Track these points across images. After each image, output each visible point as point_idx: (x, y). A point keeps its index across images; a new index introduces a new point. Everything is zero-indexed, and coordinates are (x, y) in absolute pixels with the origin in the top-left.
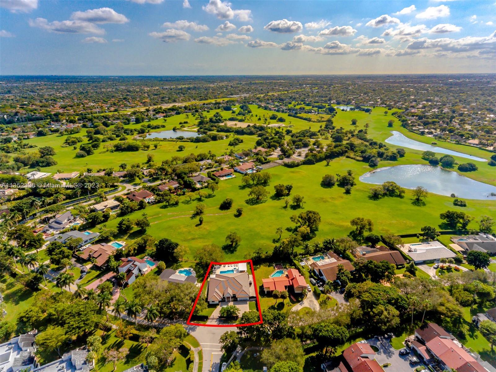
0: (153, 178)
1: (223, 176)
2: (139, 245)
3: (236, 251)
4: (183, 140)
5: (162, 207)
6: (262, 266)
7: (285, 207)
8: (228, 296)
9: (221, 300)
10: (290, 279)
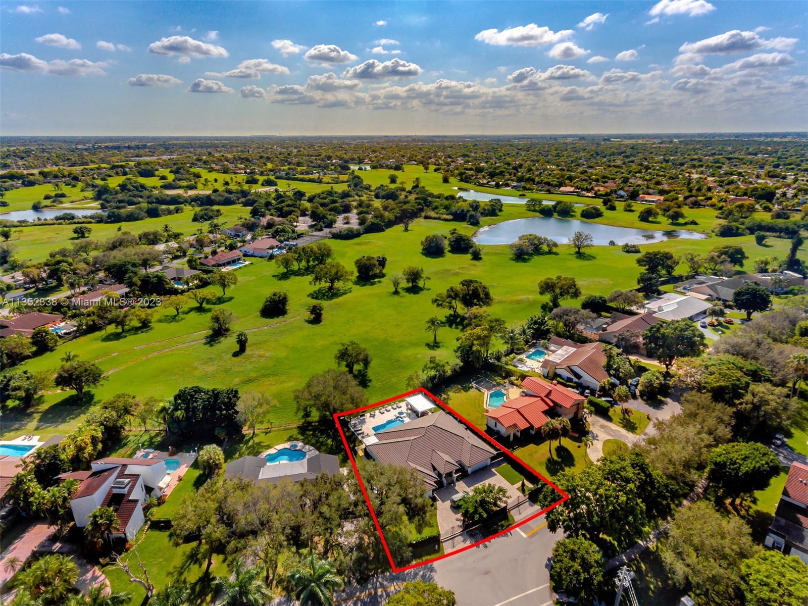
0: (38, 290)
1: (224, 265)
2: (106, 427)
4: (76, 220)
5: (108, 339)
7: (396, 293)
10: (543, 397)
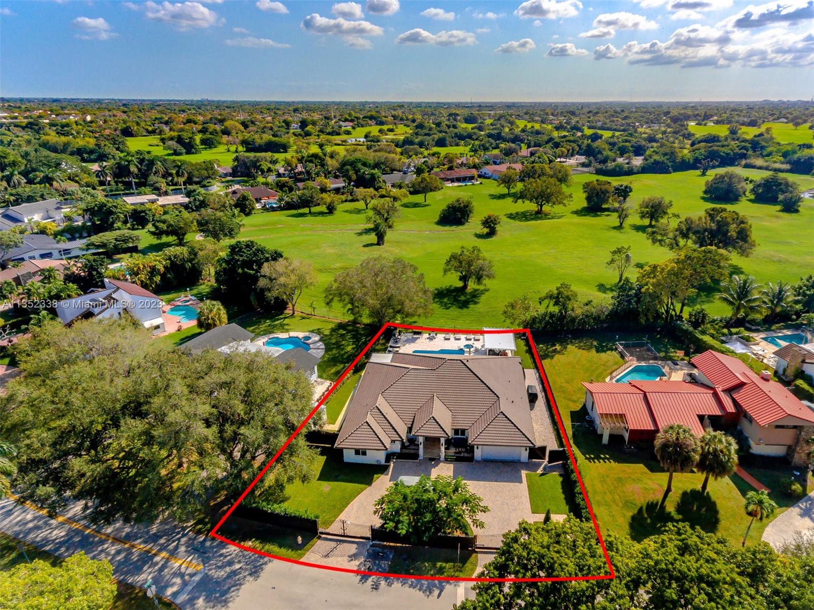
3: (476, 303)
6: (570, 347)
7: (618, 228)
8: (434, 432)
9: (397, 448)
10: (719, 390)
